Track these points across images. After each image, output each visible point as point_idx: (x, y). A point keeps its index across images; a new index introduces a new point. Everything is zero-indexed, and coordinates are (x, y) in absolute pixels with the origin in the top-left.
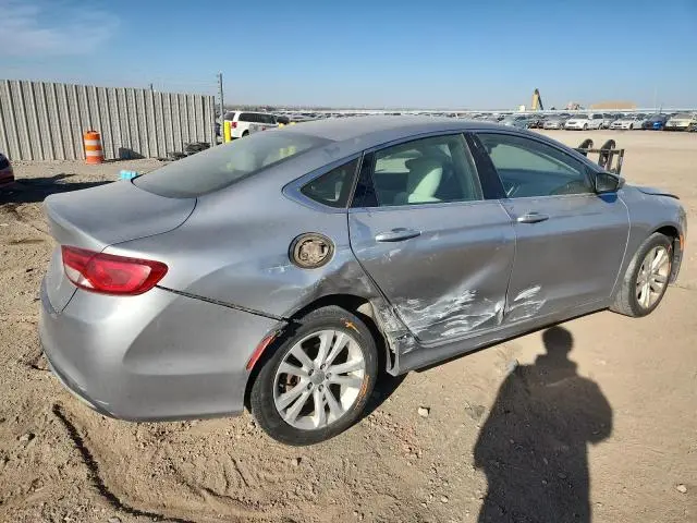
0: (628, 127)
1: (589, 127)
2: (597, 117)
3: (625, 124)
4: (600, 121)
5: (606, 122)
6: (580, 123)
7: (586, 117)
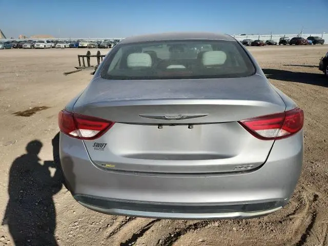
0: (64, 47)
1: (47, 47)
2: (48, 42)
3: (62, 45)
4: (50, 44)
5: (53, 45)
6: (42, 45)
7: (44, 42)
